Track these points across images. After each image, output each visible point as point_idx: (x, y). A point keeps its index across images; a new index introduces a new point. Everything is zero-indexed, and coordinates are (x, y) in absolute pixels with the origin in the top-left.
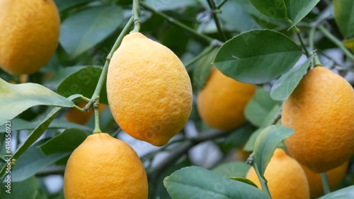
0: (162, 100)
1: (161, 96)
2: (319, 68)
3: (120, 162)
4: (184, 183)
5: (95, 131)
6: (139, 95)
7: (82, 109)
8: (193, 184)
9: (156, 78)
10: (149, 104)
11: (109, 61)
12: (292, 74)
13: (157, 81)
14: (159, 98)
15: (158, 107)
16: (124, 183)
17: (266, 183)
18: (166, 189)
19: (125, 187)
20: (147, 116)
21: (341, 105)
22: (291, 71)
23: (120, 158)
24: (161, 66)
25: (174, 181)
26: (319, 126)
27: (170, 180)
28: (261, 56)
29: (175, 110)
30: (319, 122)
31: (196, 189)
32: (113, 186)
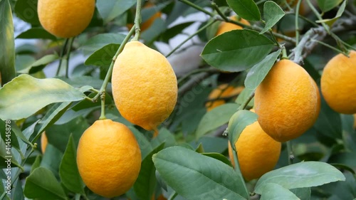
0: (151, 99)
1: (150, 95)
2: (285, 60)
3: (117, 145)
4: (167, 160)
5: (100, 118)
6: (133, 94)
7: (92, 100)
8: (175, 161)
9: (147, 81)
10: (141, 102)
11: (114, 61)
12: (263, 65)
13: (148, 84)
14: (148, 98)
15: (148, 104)
16: (120, 160)
17: (236, 153)
18: (153, 163)
19: (121, 164)
20: (139, 110)
21: (298, 94)
22: (264, 61)
23: (118, 141)
24: (151, 72)
25: (160, 158)
26: (280, 110)
27: (157, 157)
28: (240, 50)
29: (162, 106)
30: (280, 107)
31: (176, 165)
32: (111, 163)
